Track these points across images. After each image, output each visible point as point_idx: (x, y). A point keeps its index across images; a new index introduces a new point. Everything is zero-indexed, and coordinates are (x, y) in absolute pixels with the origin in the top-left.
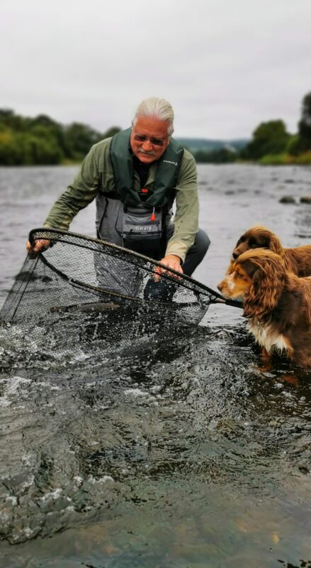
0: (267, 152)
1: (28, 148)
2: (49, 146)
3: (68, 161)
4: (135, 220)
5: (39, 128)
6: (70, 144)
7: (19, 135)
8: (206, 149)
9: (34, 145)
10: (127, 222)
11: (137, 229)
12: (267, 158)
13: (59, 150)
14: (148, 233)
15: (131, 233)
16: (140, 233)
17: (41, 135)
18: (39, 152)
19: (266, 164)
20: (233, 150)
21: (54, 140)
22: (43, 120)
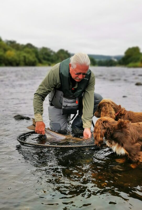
0: (131, 61)
1: (22, 58)
2: (32, 58)
3: (40, 64)
4: (68, 101)
5: (27, 49)
6: (41, 56)
7: (18, 52)
8: (103, 60)
9: (25, 57)
10: (65, 102)
11: (69, 105)
12: (131, 64)
13: (36, 59)
14: (74, 106)
15: (66, 106)
16: (70, 107)
17: (28, 52)
18: (27, 60)
19: (130, 67)
20: (116, 60)
21: (34, 55)
22: (29, 46)
